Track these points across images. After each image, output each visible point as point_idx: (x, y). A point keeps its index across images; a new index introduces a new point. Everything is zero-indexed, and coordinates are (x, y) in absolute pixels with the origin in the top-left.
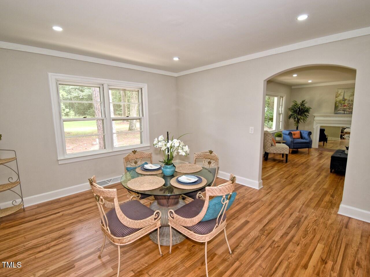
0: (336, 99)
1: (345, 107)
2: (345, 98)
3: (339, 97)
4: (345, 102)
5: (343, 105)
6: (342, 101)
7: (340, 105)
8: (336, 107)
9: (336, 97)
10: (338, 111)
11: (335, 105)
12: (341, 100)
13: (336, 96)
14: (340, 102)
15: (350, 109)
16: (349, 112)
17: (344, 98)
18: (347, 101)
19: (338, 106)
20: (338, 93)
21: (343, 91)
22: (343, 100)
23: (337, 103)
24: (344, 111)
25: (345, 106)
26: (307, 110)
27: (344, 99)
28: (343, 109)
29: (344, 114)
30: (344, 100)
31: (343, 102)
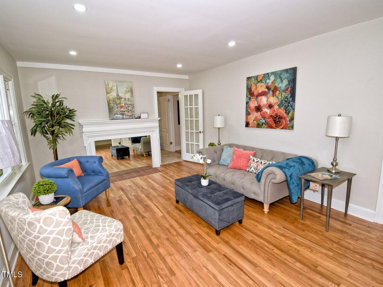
0: (108, 96)
1: (122, 109)
2: (120, 95)
3: (111, 94)
4: (120, 101)
5: (119, 105)
6: (116, 100)
7: (115, 105)
8: (110, 110)
9: (108, 93)
10: (115, 115)
11: (109, 106)
12: (115, 98)
13: (107, 91)
14: (114, 100)
15: (129, 112)
16: (128, 115)
17: (118, 95)
18: (123, 100)
19: (113, 108)
20: (108, 86)
21: (115, 84)
22: (118, 99)
23: (111, 103)
24: (123, 115)
25: (122, 107)
26: (70, 114)
27: (118, 97)
28: (121, 112)
29: (123, 119)
30: (120, 98)
31: (118, 102)
